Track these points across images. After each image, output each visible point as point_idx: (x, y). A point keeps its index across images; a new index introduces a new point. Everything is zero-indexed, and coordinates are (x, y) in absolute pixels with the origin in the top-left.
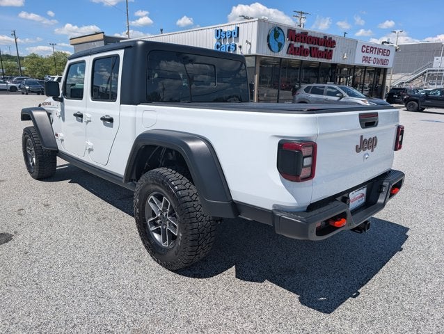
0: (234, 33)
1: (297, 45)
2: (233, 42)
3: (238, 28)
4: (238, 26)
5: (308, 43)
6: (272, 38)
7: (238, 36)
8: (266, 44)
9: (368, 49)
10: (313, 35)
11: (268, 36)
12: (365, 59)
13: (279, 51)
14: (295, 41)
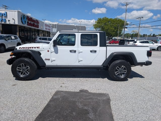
0: (5, 14)
1: (30, 22)
2: (4, 18)
3: (7, 12)
4: (6, 11)
5: (32, 22)
6: (23, 19)
7: (7, 16)
8: (21, 21)
9: (46, 25)
10: (34, 19)
11: (21, 18)
12: (46, 29)
13: (25, 24)
14: (29, 21)
